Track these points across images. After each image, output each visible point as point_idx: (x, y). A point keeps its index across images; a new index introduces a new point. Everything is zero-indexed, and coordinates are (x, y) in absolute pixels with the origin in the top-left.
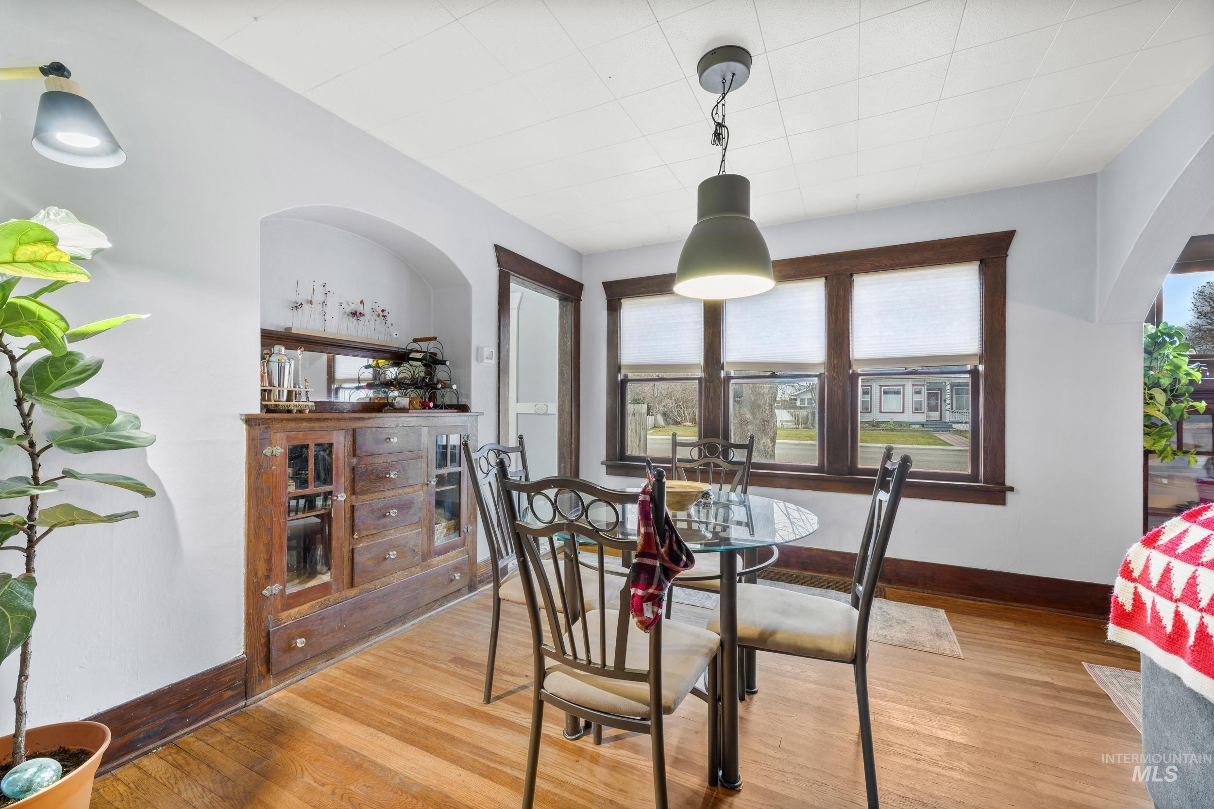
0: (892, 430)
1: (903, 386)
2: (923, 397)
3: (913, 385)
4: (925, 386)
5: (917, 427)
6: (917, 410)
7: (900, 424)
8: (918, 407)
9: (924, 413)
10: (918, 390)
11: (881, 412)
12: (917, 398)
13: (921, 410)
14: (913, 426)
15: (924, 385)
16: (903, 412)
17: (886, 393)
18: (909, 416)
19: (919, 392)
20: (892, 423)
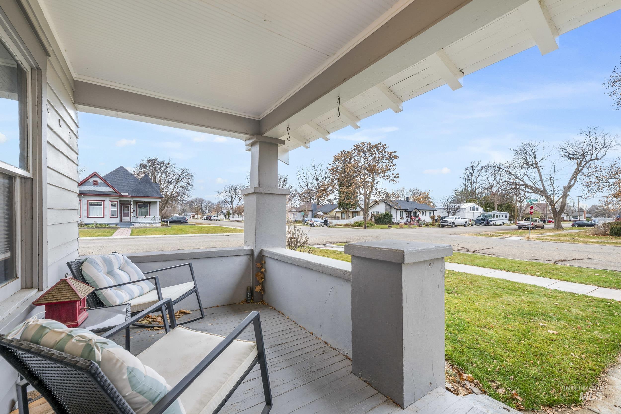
0: (94, 228)
1: (104, 201)
2: (117, 209)
3: (110, 201)
4: (119, 202)
5: (113, 226)
6: (113, 215)
7: (101, 224)
8: (114, 214)
9: (117, 217)
10: (114, 204)
11: (88, 217)
12: (113, 208)
13: (116, 216)
14: (110, 225)
15: (117, 202)
16: (104, 217)
17: (91, 205)
18: (107, 219)
19: (115, 206)
20: (95, 224)
